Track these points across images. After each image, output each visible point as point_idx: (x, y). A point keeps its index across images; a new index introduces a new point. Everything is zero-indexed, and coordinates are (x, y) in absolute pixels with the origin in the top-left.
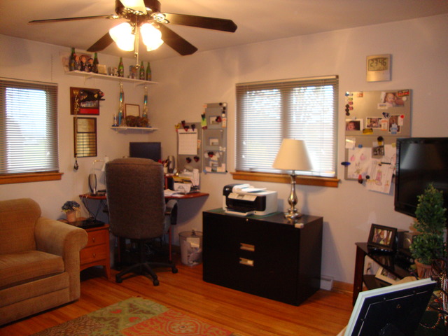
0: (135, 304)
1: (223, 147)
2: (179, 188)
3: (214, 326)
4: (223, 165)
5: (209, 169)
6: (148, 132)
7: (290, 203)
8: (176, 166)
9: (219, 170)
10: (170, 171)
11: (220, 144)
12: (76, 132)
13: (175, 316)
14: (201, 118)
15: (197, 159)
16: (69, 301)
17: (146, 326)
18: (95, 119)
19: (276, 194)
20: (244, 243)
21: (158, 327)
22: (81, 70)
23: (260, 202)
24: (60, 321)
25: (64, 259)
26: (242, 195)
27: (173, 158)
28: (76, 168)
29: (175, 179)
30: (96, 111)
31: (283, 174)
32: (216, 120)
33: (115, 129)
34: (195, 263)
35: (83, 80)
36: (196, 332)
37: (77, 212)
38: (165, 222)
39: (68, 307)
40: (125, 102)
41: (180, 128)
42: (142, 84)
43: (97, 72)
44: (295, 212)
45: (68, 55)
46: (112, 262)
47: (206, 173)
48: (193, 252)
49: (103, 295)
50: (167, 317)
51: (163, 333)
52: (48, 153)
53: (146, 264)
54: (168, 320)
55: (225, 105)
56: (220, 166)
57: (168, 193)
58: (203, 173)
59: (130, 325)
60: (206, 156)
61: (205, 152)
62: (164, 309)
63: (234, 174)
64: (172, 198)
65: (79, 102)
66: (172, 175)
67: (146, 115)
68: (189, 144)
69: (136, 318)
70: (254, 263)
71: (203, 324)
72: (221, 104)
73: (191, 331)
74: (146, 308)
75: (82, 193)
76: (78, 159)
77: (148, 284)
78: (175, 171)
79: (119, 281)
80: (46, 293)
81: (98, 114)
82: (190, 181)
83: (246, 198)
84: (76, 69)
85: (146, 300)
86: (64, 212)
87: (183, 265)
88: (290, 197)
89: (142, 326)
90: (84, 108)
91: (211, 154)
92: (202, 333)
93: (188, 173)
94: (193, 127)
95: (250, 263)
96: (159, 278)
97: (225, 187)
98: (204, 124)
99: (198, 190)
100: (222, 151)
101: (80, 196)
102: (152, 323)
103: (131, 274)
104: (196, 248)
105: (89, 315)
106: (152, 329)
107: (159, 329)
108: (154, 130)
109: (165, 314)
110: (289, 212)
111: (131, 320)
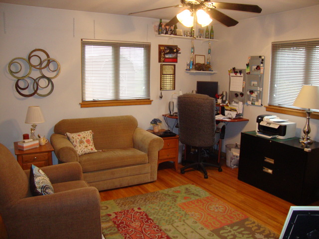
0: (189, 188)
1: (260, 88)
2: (228, 114)
3: (236, 211)
4: (260, 100)
5: (250, 103)
6: (211, 74)
7: (304, 132)
8: (228, 99)
9: (256, 103)
10: (223, 102)
11: (259, 85)
12: (162, 74)
13: (213, 200)
14: (246, 66)
15: (242, 94)
16: (150, 181)
17: (193, 203)
18: (175, 65)
19: (295, 125)
20: (267, 157)
21: (200, 205)
22: (166, 34)
23: (282, 130)
24: (144, 193)
25: (148, 155)
26: (269, 123)
27: (226, 93)
28: (161, 97)
29: (226, 108)
30: (175, 60)
31: (302, 110)
32: (256, 68)
33: (188, 72)
34: (235, 166)
35: (167, 40)
36: (224, 212)
37: (159, 126)
38: (215, 138)
39: (149, 184)
40: (195, 53)
41: (232, 73)
42: (207, 41)
43: (176, 35)
44: (308, 139)
45: (158, 24)
46: (179, 160)
47: (248, 105)
48: (234, 159)
49: (171, 181)
50: (208, 200)
51: (203, 209)
52: (144, 88)
53: (201, 164)
54: (208, 202)
55: (263, 58)
56: (257, 101)
57: (219, 117)
58: (245, 105)
59: (184, 201)
60: (248, 93)
61: (247, 91)
62: (207, 194)
63: (267, 108)
64: (222, 121)
65: (164, 55)
66: (224, 104)
67: (210, 63)
68: (237, 84)
69: (188, 198)
70: (273, 172)
71: (230, 208)
72: (260, 57)
73: (221, 211)
74: (196, 192)
75: (164, 114)
76: (162, 91)
77: (200, 177)
78: (227, 102)
79: (182, 172)
80: (137, 175)
81: (177, 62)
82: (236, 110)
83: (272, 126)
84: (162, 33)
85: (198, 187)
86: (152, 125)
87: (227, 167)
88: (305, 127)
89: (191, 203)
90: (167, 58)
91: (252, 92)
92: (228, 214)
93: (235, 104)
94: (241, 72)
95: (270, 171)
96: (209, 174)
97: (258, 117)
98: (248, 71)
99: (241, 117)
100: (260, 91)
101: (163, 115)
102: (198, 202)
103: (192, 169)
104: (237, 156)
105: (161, 191)
106: (196, 206)
107: (201, 207)
108: (214, 73)
109: (208, 198)
110: (303, 139)
111: (185, 198)
